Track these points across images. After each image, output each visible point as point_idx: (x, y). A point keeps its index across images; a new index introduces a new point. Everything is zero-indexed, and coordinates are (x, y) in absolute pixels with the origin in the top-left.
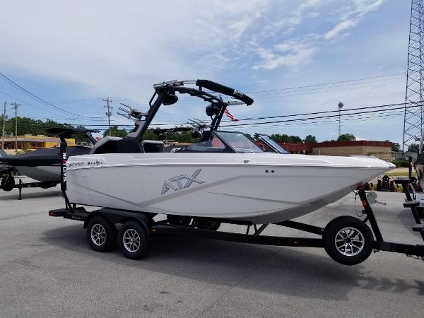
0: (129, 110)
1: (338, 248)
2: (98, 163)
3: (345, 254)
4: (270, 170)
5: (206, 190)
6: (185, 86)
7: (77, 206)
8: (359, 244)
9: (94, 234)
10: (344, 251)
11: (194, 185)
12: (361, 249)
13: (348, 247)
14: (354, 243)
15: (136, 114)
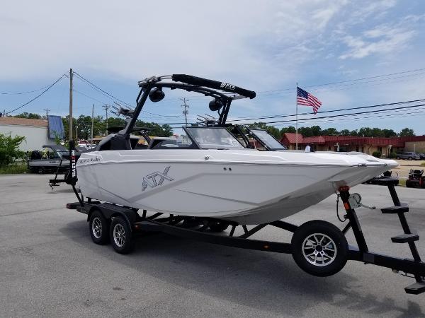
0: (118, 107)
1: (306, 257)
2: (97, 160)
3: (314, 263)
4: (228, 167)
5: (177, 187)
6: (163, 81)
7: (92, 200)
8: (331, 254)
9: (95, 227)
10: (313, 260)
11: (166, 182)
12: (333, 259)
13: (319, 255)
14: (326, 251)
15: (125, 112)
